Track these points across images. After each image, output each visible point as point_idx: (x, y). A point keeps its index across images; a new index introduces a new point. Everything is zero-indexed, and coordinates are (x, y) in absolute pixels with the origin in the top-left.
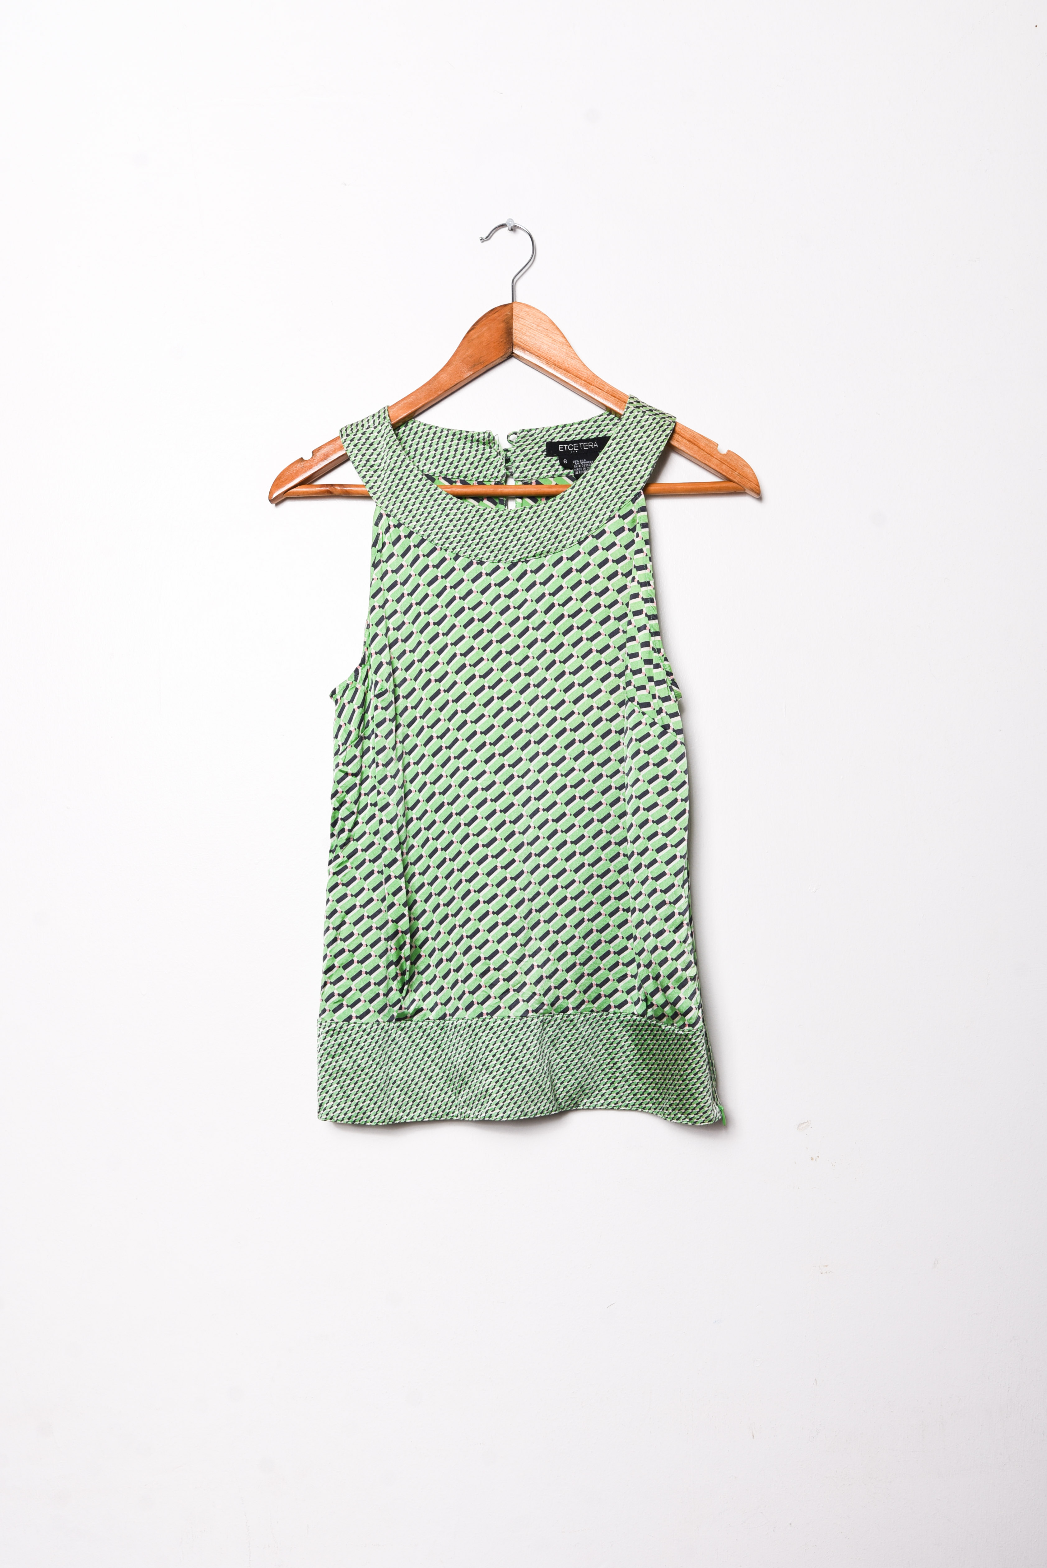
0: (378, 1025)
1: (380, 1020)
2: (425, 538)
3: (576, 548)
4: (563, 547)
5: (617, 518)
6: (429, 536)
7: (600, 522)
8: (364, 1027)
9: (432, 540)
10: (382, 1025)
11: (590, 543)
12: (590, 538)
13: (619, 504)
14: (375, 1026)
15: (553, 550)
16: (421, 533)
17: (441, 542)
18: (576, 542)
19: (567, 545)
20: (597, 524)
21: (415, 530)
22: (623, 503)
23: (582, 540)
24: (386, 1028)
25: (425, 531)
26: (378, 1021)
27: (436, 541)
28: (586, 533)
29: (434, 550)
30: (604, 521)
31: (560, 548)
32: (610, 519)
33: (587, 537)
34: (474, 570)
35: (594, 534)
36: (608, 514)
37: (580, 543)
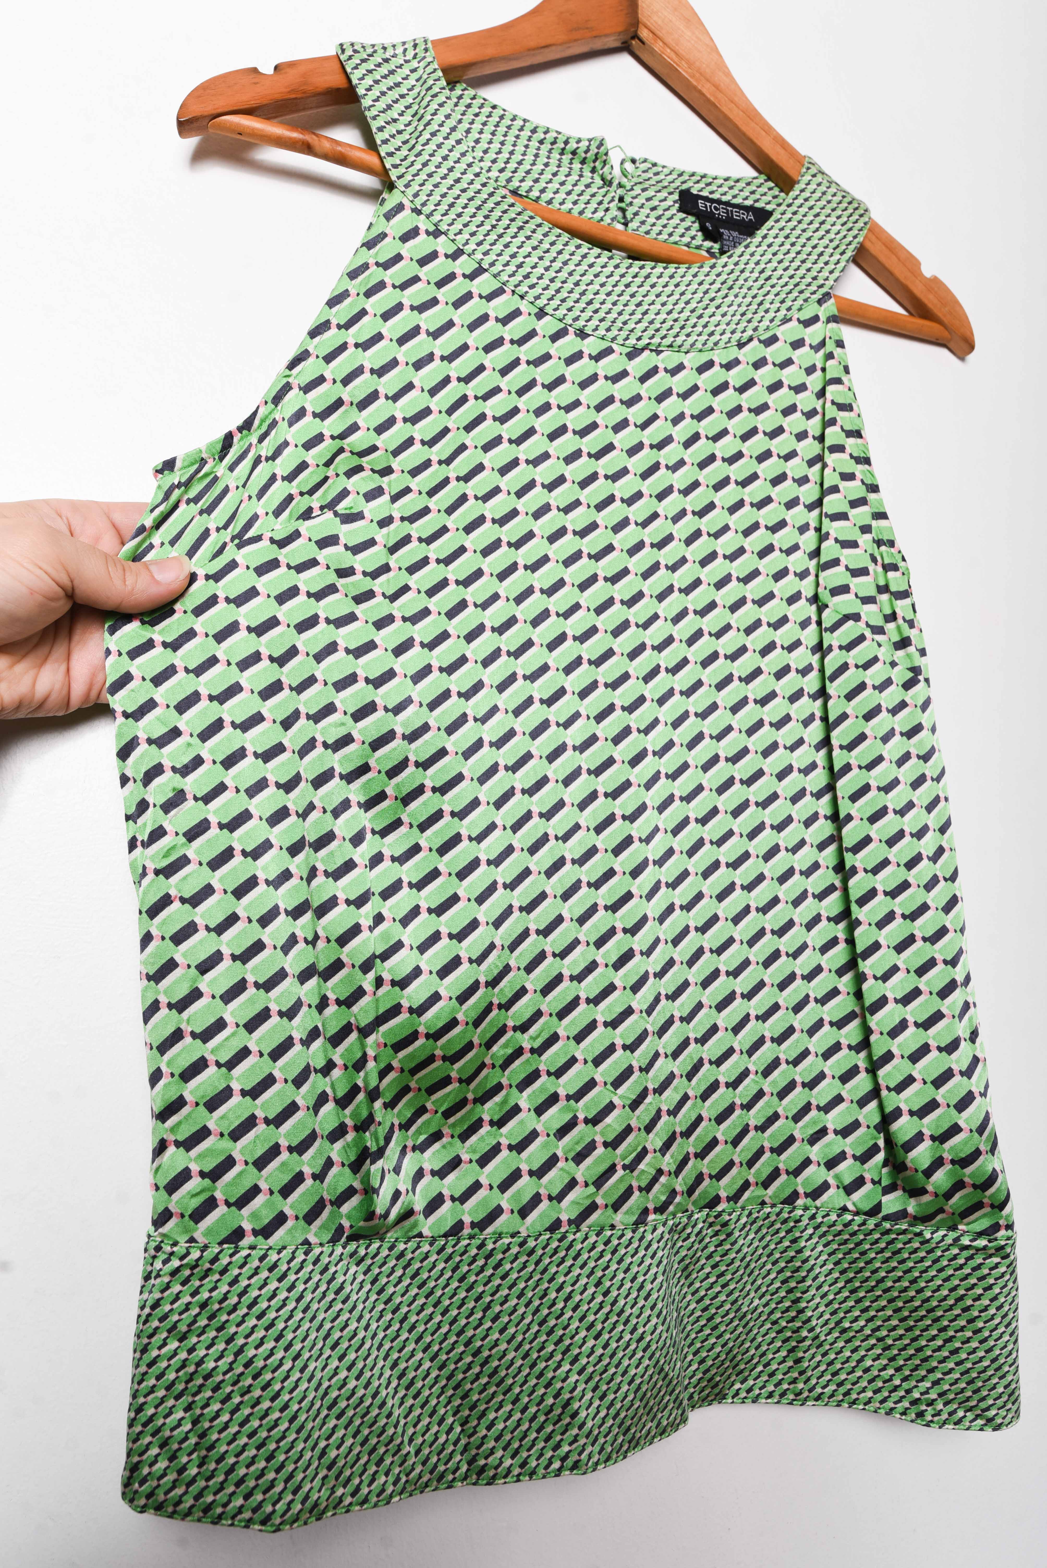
0: (306, 1253)
1: (313, 1239)
2: (486, 266)
3: (733, 353)
4: (716, 344)
5: (794, 323)
6: (492, 264)
7: (772, 321)
8: (273, 1257)
9: (499, 274)
10: (317, 1251)
11: (754, 351)
12: (755, 342)
13: (800, 302)
14: (300, 1257)
15: (699, 345)
16: (478, 256)
17: (514, 280)
18: (734, 342)
19: (722, 344)
20: (766, 323)
21: (468, 249)
22: (806, 300)
23: (744, 340)
24: (325, 1260)
25: (486, 253)
26: (306, 1242)
27: (504, 277)
28: (749, 332)
29: (498, 292)
30: (777, 322)
31: (710, 344)
32: (786, 320)
33: (750, 339)
34: (569, 344)
35: (762, 338)
36: (783, 312)
37: (741, 345)
